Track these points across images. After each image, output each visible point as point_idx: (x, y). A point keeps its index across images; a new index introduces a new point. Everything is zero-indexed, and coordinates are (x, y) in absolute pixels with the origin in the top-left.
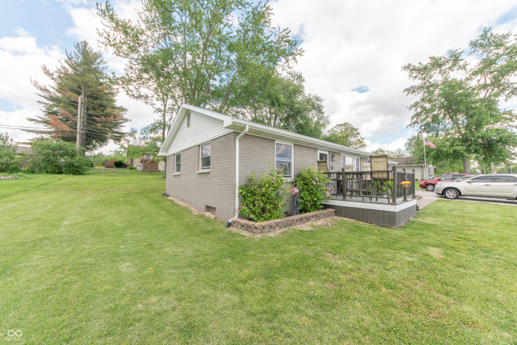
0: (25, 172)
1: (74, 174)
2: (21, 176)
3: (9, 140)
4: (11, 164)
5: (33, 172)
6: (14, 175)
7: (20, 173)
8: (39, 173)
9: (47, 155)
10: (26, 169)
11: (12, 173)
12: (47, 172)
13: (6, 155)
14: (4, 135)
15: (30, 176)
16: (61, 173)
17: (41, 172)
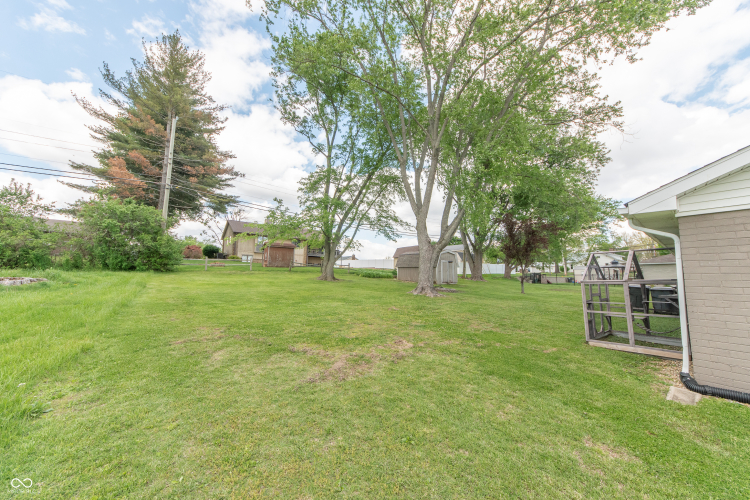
0: (61, 266)
1: (157, 270)
2: (54, 278)
3: (34, 197)
4: (33, 249)
5: (77, 266)
6: (38, 273)
7: (51, 271)
8: (89, 269)
9: (109, 230)
10: (63, 259)
11: (33, 267)
12: (106, 266)
13: (23, 228)
14: (25, 187)
15: (72, 275)
16: (132, 268)
17: (92, 266)
